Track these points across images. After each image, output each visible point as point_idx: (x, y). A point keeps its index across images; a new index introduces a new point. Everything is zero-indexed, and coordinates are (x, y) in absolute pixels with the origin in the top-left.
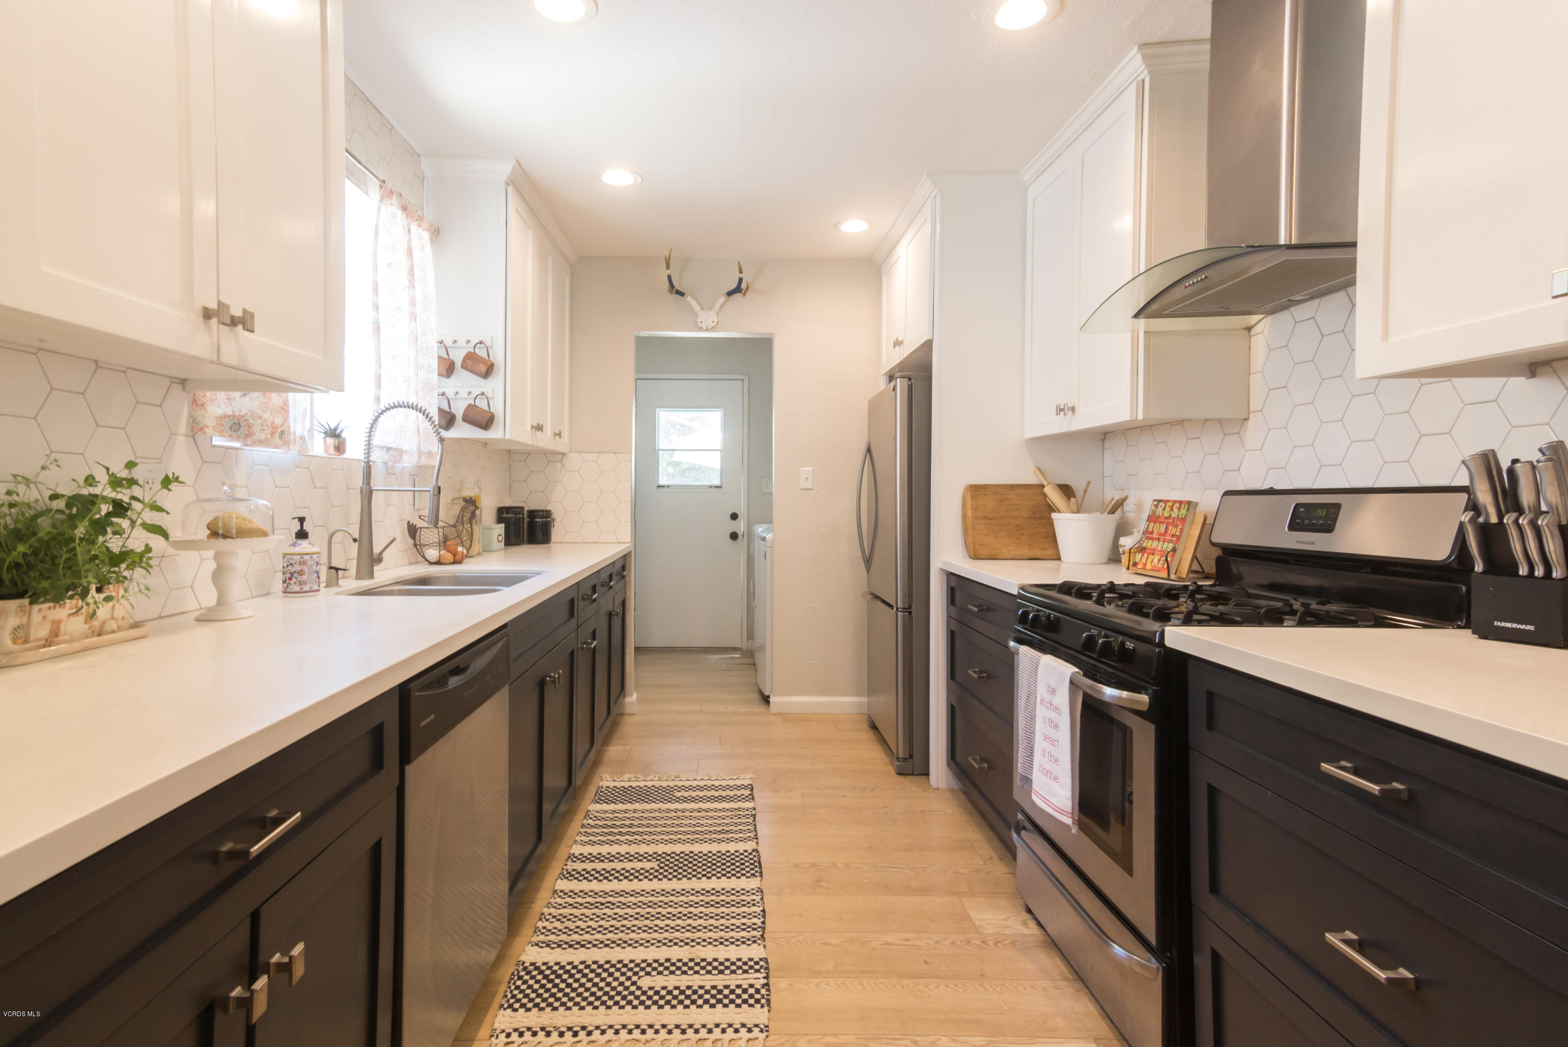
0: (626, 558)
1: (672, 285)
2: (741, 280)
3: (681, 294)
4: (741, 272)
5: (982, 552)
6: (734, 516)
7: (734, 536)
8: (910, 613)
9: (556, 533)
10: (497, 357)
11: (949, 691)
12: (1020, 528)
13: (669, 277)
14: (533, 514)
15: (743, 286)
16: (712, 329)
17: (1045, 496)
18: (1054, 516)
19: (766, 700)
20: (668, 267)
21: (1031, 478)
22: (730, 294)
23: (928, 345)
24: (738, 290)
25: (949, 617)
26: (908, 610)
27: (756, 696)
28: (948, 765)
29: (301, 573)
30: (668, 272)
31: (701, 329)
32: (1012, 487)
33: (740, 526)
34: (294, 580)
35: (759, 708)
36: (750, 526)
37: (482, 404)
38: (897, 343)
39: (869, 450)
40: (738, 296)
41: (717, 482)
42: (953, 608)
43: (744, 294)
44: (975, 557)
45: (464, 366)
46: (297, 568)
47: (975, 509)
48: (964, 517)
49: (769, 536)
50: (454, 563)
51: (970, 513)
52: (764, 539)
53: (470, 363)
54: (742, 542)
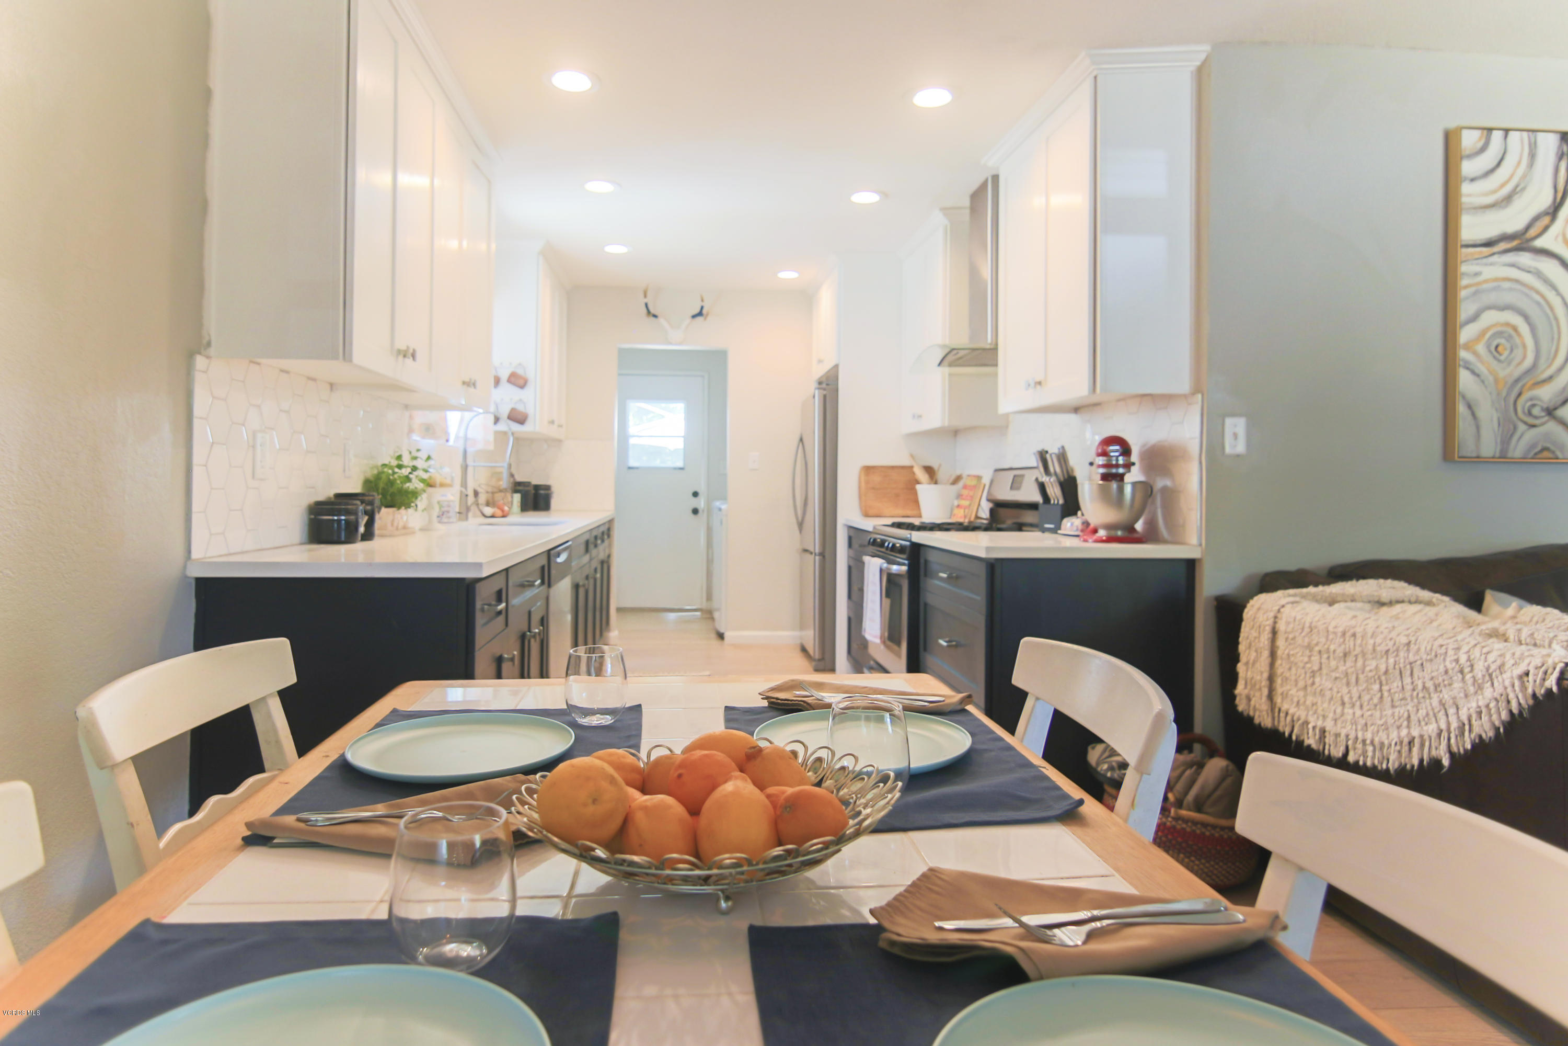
0: (611, 521)
1: (649, 312)
2: (702, 308)
3: (655, 316)
4: (702, 301)
5: (871, 512)
6: (695, 494)
7: (695, 511)
8: (824, 557)
9: (554, 503)
10: (530, 375)
11: (849, 607)
12: (897, 495)
13: (646, 305)
14: (537, 487)
15: (704, 311)
16: (680, 344)
17: (914, 473)
18: (918, 487)
19: (721, 636)
20: (645, 296)
21: (906, 462)
22: (694, 317)
23: (836, 366)
24: (700, 314)
25: (849, 557)
26: (822, 555)
27: (713, 635)
28: (848, 659)
29: (448, 512)
30: (646, 300)
31: (670, 343)
32: (893, 467)
33: (701, 503)
34: (445, 516)
35: (715, 642)
36: (709, 502)
37: (520, 408)
38: (820, 361)
39: (801, 440)
40: (700, 319)
41: (680, 464)
42: (851, 550)
43: (705, 319)
44: (867, 515)
45: (509, 381)
46: (446, 509)
47: (867, 482)
48: (860, 488)
49: (724, 507)
50: (504, 516)
51: (863, 484)
52: (720, 509)
53: (513, 379)
54: (702, 516)
